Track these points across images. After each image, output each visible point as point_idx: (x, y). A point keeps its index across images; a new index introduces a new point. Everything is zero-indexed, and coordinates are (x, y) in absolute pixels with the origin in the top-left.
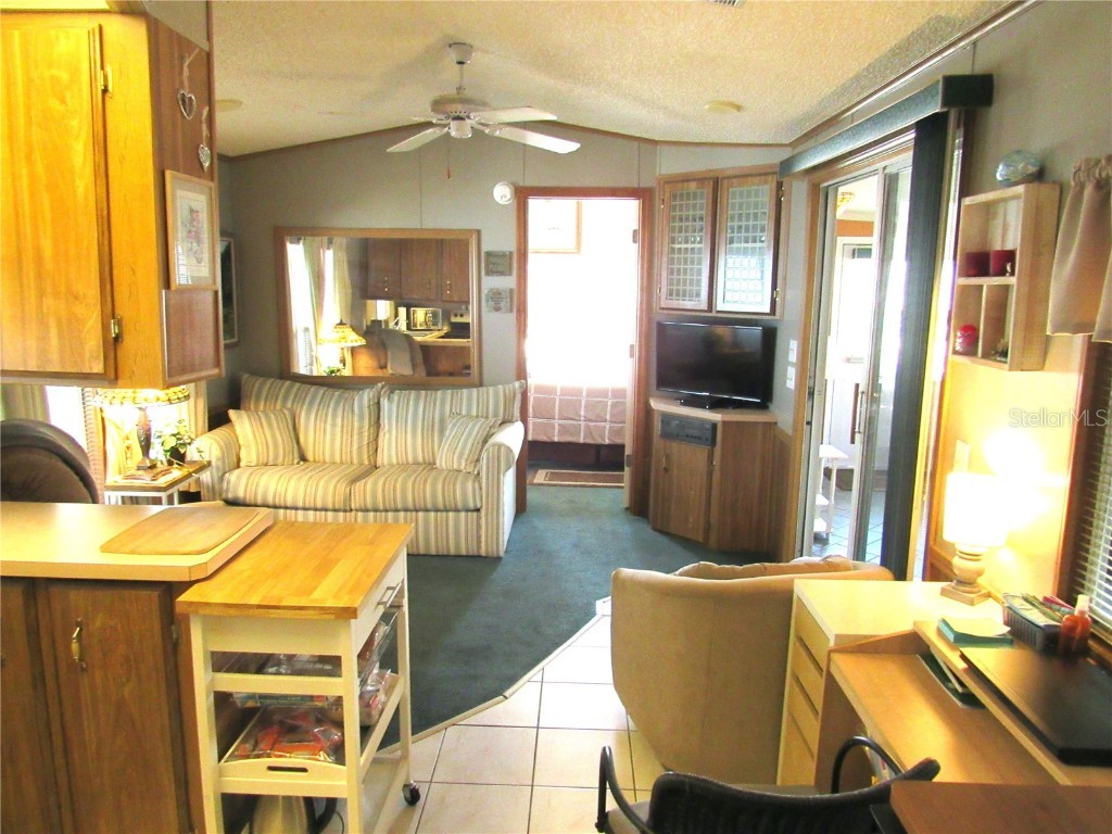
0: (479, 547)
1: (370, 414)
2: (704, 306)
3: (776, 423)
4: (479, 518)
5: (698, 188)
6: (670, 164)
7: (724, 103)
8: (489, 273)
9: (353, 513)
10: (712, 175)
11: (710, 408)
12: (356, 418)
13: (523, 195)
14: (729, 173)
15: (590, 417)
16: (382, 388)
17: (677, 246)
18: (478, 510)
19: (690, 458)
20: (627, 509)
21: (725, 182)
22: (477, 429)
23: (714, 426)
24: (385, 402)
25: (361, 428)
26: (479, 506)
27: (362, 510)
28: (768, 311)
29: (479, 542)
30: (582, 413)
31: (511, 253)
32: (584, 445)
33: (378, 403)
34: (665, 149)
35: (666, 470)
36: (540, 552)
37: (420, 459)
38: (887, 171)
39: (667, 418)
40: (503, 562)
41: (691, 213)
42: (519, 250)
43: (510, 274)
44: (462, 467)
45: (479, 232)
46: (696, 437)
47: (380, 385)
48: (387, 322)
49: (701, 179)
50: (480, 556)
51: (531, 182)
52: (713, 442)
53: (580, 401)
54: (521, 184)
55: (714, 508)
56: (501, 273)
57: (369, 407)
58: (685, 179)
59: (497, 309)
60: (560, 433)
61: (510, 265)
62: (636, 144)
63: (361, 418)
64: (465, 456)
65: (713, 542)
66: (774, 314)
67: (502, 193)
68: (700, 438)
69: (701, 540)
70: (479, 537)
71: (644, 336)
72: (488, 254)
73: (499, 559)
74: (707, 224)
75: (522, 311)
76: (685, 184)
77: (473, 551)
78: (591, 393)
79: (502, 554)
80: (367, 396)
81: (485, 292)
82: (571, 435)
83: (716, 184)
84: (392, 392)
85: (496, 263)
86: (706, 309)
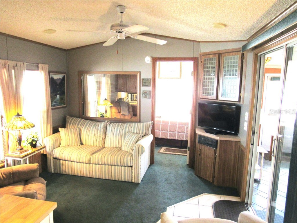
0: (132, 179)
1: (103, 130)
2: (215, 98)
3: (240, 142)
4: (132, 170)
5: (213, 57)
6: (204, 49)
7: (219, 24)
8: (143, 85)
9: (92, 164)
10: (217, 52)
11: (215, 134)
12: (99, 131)
13: (155, 60)
14: (224, 52)
15: (179, 131)
16: (108, 122)
17: (206, 77)
18: (132, 167)
19: (208, 151)
20: (188, 165)
21: (223, 55)
22: (134, 138)
23: (217, 141)
24: (108, 127)
25: (100, 135)
26: (132, 165)
27: (94, 164)
28: (238, 101)
30: (177, 130)
31: (150, 79)
32: (177, 140)
33: (106, 127)
34: (202, 44)
35: (200, 155)
36: (154, 182)
37: (118, 146)
38: (287, 46)
39: (201, 137)
40: (140, 185)
41: (211, 65)
42: (153, 78)
43: (150, 86)
44: (129, 151)
45: (140, 72)
46: (210, 145)
47: (107, 121)
49: (214, 54)
50: (132, 182)
51: (157, 56)
52: (216, 147)
53: (176, 126)
54: (154, 57)
55: (216, 171)
56: (147, 86)
57: (103, 128)
58: (209, 54)
59: (146, 97)
60: (169, 136)
61: (150, 83)
62: (192, 43)
63: (100, 132)
64: (130, 147)
65: (215, 183)
66: (240, 102)
67: (148, 60)
68: (212, 145)
69: (211, 181)
70: (132, 176)
71: (194, 108)
72: (143, 79)
74: (216, 69)
75: (153, 98)
76: (209, 56)
77: (130, 180)
78: (180, 124)
79: (139, 182)
80: (102, 124)
81: (142, 92)
83: (220, 55)
84: (111, 123)
85: (145, 82)
86: (215, 99)
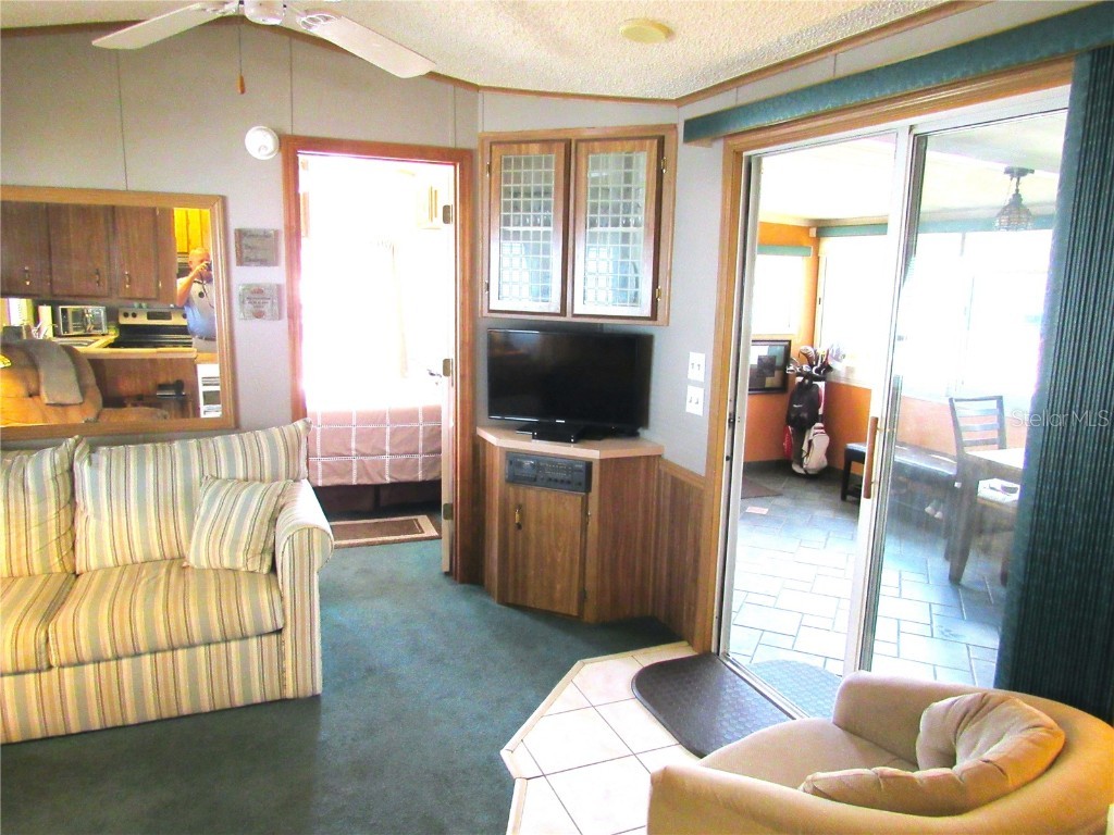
0: (283, 686)
1: (58, 491)
2: (555, 307)
3: (660, 456)
4: (280, 644)
5: (542, 152)
6: (497, 120)
8: (240, 262)
9: (55, 671)
10: (562, 136)
11: (574, 442)
12: (32, 498)
13: (292, 147)
14: (587, 134)
15: (364, 450)
16: (77, 444)
17: (511, 229)
18: (279, 632)
19: (554, 509)
20: (447, 574)
21: (582, 147)
22: (256, 501)
23: (589, 465)
24: (83, 470)
25: (43, 513)
26: (280, 626)
27: (70, 665)
28: (647, 314)
29: (282, 679)
30: (353, 445)
31: (277, 233)
32: (358, 487)
33: (71, 470)
34: (488, 95)
35: (519, 526)
36: (370, 670)
37: (157, 554)
38: (915, 131)
39: (513, 458)
40: (324, 701)
41: (522, 185)
42: (288, 228)
43: (275, 263)
44: (240, 564)
45: (224, 200)
46: (562, 481)
47: (71, 441)
48: (28, 329)
49: (547, 142)
50: (284, 701)
51: (303, 129)
52: (588, 488)
53: (350, 430)
54: (289, 132)
55: (591, 570)
56: (263, 262)
57: (55, 478)
58: (523, 140)
59: (259, 315)
60: (324, 477)
61: (276, 250)
62: (450, 87)
63: (42, 498)
64: (242, 546)
65: (590, 615)
66: (656, 319)
67: (260, 143)
68: (569, 482)
69: (575, 614)
70: (282, 671)
71: (467, 346)
72: (241, 234)
73: (315, 698)
74: (555, 200)
75: (294, 315)
76: (523, 146)
77: (273, 694)
78: (365, 418)
79: (319, 689)
80: (48, 461)
81: (237, 290)
82: (341, 476)
83: (569, 151)
84: (93, 449)
85: (251, 246)
86: (559, 311)
